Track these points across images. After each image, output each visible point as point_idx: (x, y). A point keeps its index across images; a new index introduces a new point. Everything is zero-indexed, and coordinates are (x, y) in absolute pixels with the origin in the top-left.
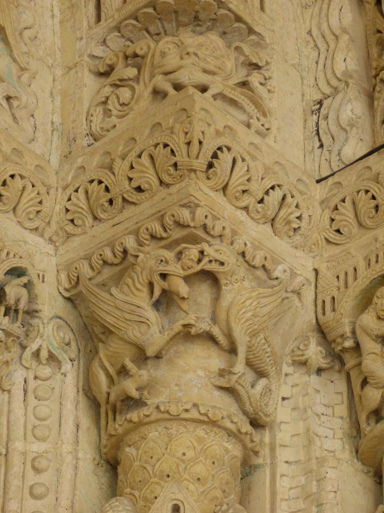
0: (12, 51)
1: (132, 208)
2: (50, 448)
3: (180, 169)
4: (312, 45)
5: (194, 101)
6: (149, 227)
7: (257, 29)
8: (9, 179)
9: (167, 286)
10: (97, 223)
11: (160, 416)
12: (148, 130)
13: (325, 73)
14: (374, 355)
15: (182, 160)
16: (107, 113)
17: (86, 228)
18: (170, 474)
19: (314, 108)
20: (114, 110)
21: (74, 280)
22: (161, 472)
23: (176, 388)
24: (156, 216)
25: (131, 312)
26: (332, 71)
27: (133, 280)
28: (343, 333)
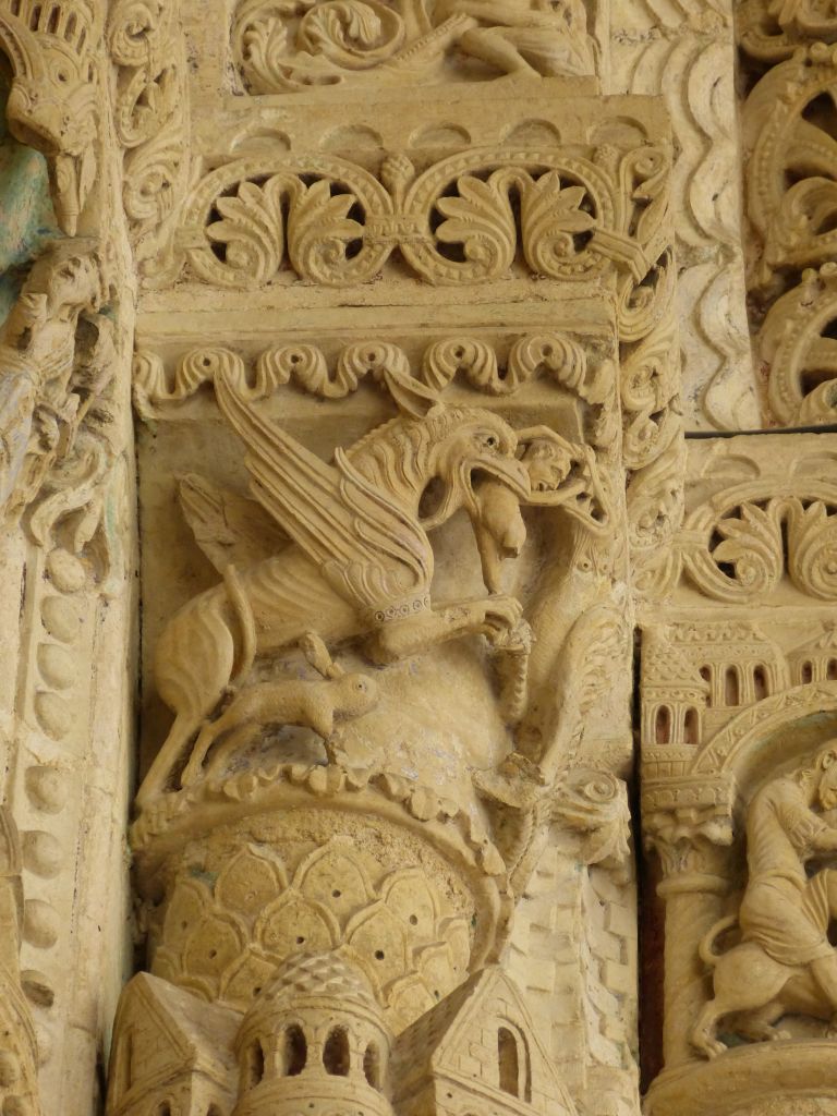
1: (409, 286)
2: (66, 761)
3: (595, 251)
5: (668, 114)
6: (469, 351)
9: (479, 505)
10: (286, 278)
11: (380, 802)
12: (508, 126)
14: (790, 884)
15: (610, 231)
17: (251, 279)
18: (385, 953)
21: (188, 386)
22: (366, 937)
23: (401, 754)
24: (492, 331)
25: (379, 526)
27: (400, 455)
28: (715, 802)
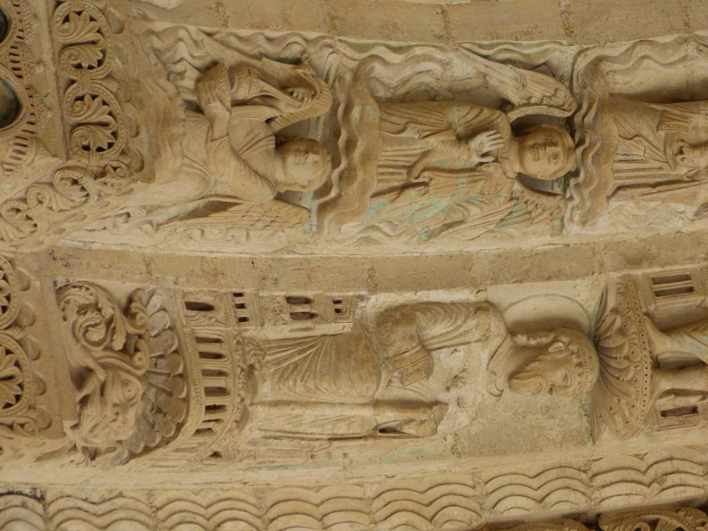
0: (181, 220)
4: (107, 496)
7: (133, 462)
8: (33, 223)
12: (42, 376)
13: (71, 508)
16: (83, 310)
19: (38, 491)
20: (85, 318)
26: (71, 517)
